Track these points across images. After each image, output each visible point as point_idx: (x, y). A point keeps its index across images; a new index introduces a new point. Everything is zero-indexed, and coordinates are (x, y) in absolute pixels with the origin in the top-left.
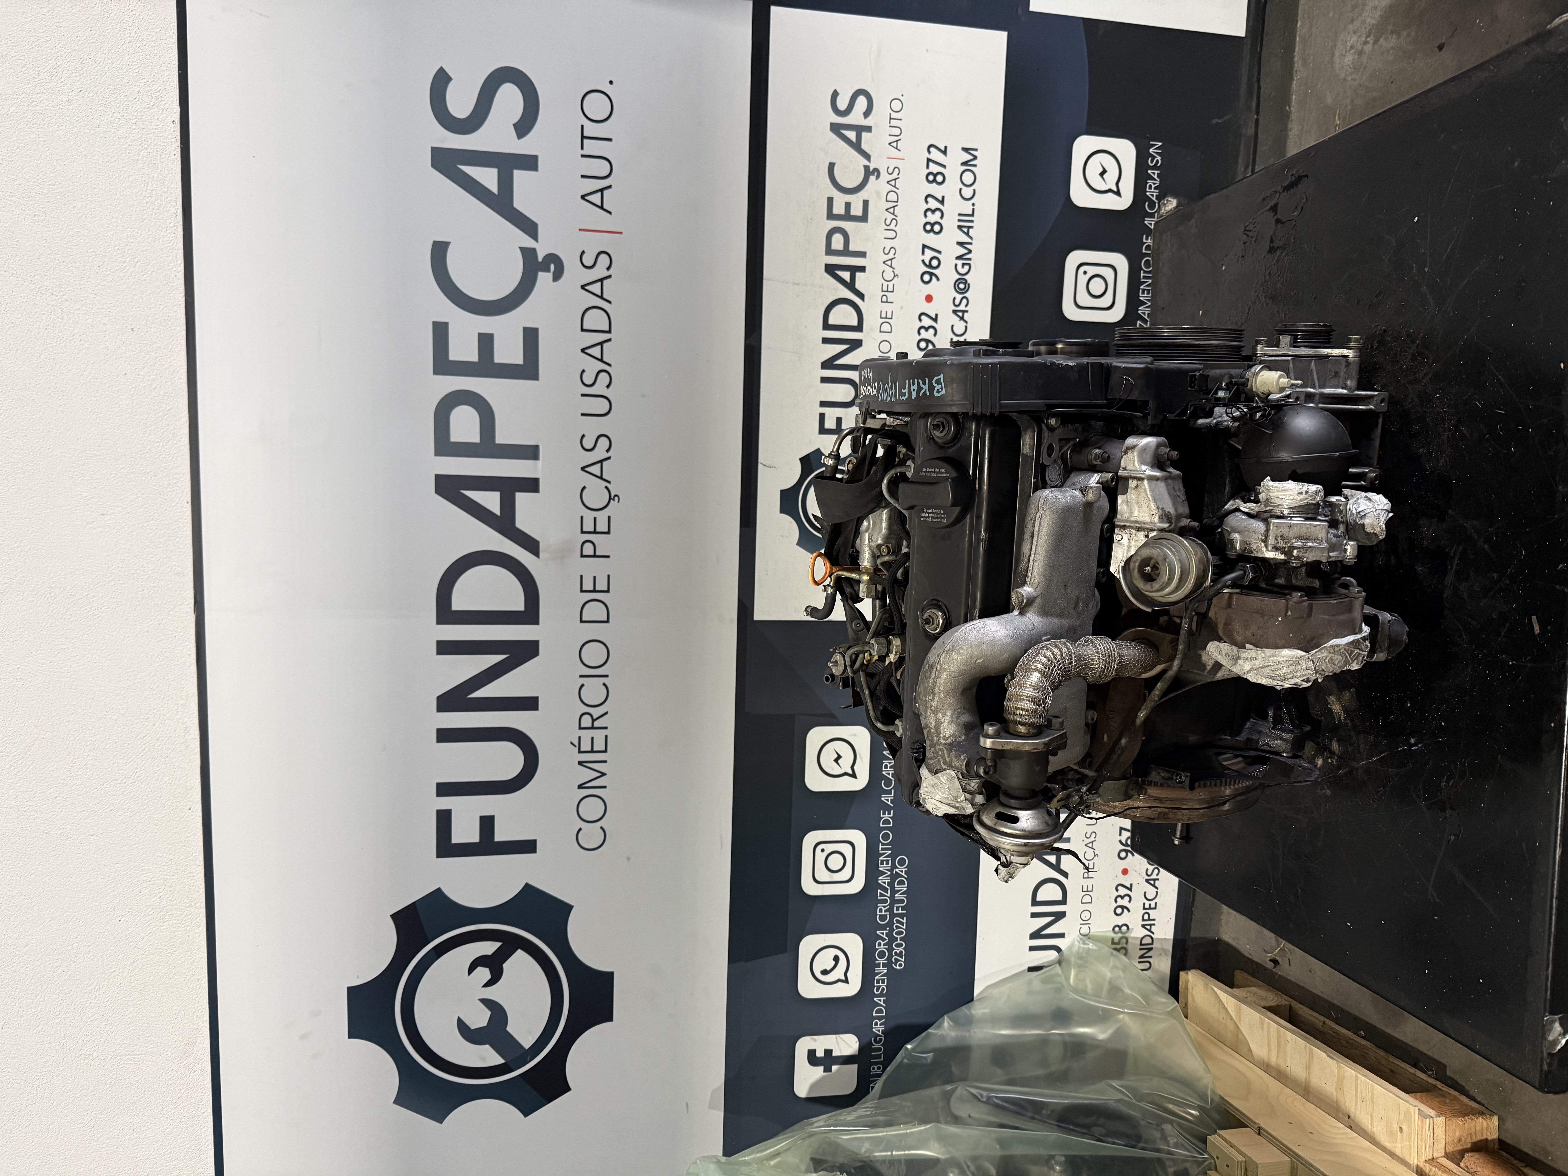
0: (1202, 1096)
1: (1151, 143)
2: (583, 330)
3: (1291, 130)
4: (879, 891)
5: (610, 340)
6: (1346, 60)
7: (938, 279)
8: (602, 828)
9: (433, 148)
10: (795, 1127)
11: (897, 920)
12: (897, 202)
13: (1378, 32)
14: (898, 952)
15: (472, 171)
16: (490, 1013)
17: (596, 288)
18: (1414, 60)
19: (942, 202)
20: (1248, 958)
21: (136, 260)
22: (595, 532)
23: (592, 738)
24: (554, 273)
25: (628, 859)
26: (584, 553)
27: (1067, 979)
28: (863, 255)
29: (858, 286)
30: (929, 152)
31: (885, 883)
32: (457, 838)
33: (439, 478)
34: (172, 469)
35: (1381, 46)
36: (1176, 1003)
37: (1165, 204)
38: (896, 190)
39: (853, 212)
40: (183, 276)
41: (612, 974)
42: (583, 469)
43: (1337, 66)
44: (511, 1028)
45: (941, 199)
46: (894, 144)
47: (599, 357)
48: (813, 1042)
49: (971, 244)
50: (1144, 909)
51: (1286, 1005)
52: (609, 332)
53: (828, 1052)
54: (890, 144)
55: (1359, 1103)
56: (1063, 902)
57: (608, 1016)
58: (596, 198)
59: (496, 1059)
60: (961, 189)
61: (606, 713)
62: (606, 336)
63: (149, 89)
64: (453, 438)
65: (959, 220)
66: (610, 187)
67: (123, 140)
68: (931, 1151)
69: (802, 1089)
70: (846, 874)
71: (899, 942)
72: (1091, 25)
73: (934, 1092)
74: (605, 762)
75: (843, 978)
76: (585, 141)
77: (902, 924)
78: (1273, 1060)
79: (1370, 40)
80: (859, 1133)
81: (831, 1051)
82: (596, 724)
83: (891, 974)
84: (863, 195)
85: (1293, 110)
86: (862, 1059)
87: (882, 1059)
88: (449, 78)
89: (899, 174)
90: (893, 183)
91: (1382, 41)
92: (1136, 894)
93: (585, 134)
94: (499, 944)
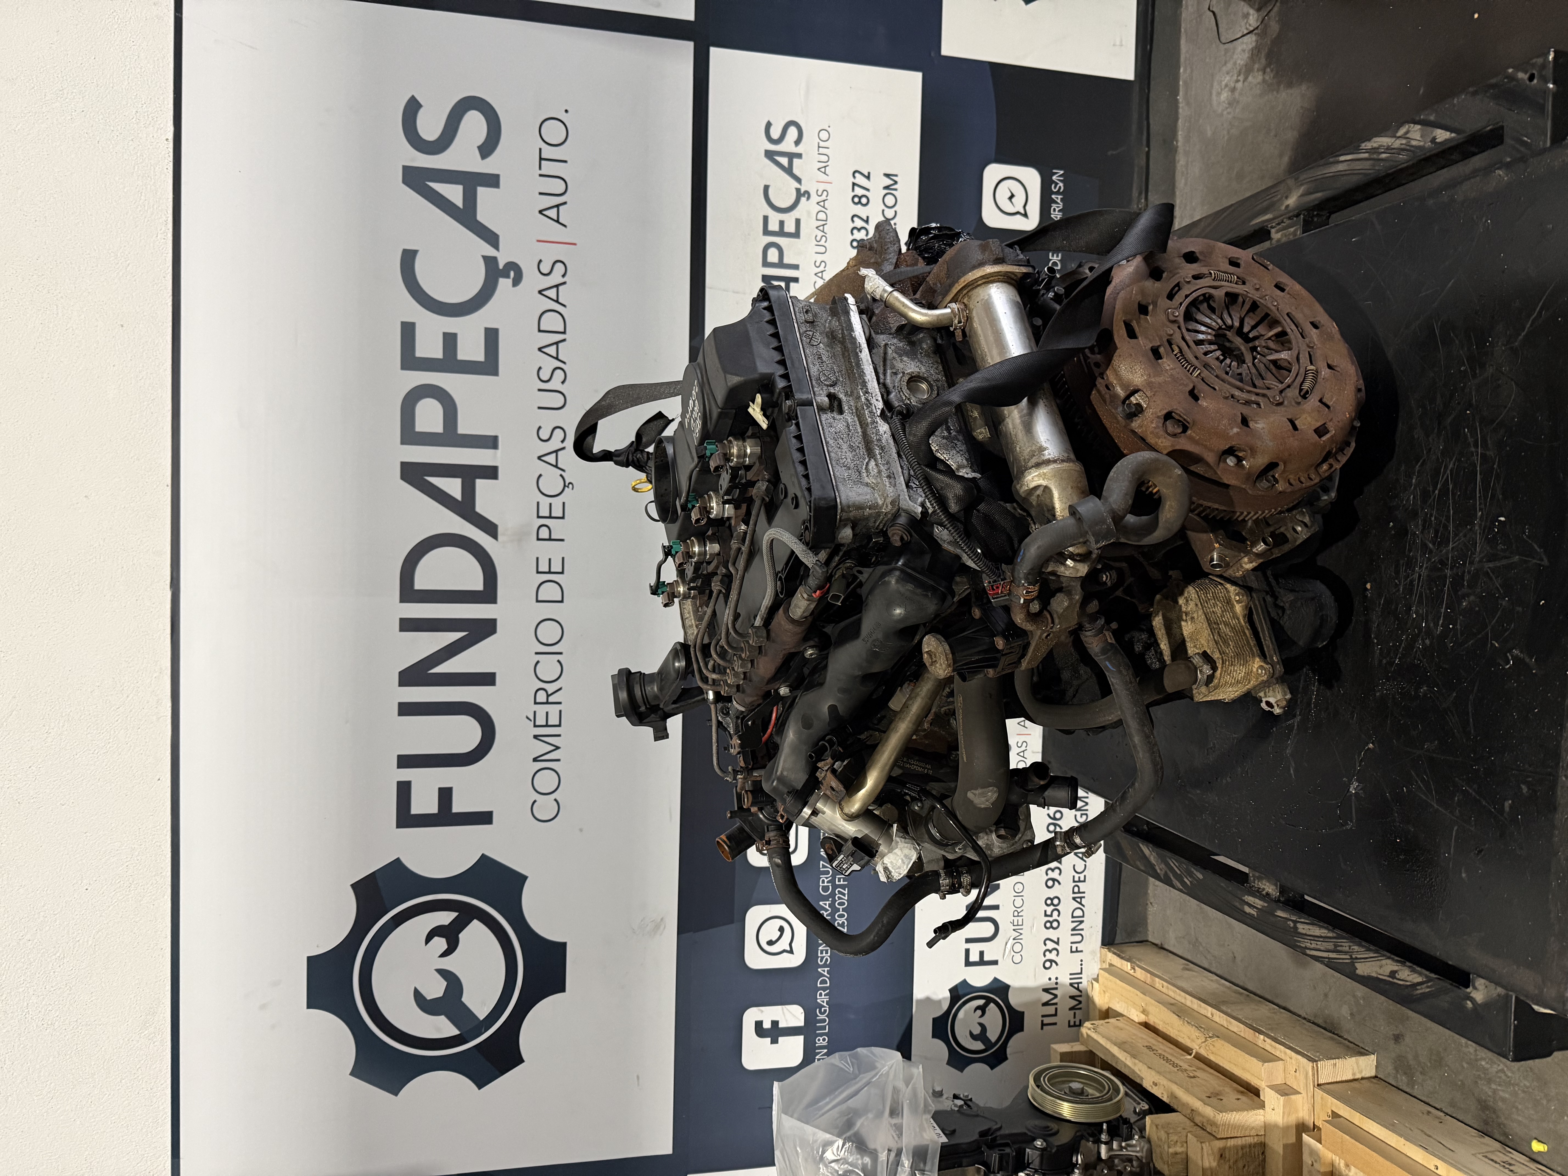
1: (1054, 171)
2: (540, 331)
3: (1179, 162)
4: (822, 863)
5: (564, 340)
6: (1222, 98)
8: (555, 800)
9: (404, 167)
11: (838, 891)
12: (826, 221)
13: (1247, 70)
14: (841, 923)
15: (438, 187)
16: (446, 983)
17: (552, 293)
19: (867, 221)
22: (550, 517)
23: (547, 713)
24: (513, 279)
25: (581, 830)
26: (540, 537)
28: (796, 267)
30: (854, 177)
32: (415, 810)
33: (404, 465)
34: (155, 452)
35: (1250, 83)
38: (825, 210)
39: (787, 229)
41: (565, 944)
42: (539, 458)
43: (1214, 103)
44: (467, 999)
45: (865, 219)
46: (823, 170)
47: (555, 355)
48: (760, 1013)
52: (564, 333)
53: (775, 1023)
54: (819, 169)
57: (560, 987)
58: (553, 213)
59: (450, 1030)
60: (883, 211)
61: (560, 689)
62: (561, 337)
63: (146, 110)
64: (418, 429)
66: (565, 203)
69: (750, 1062)
71: (841, 913)
72: (996, 68)
74: (559, 736)
76: (543, 162)
77: (845, 895)
79: (1241, 78)
81: (778, 1022)
82: (551, 699)
84: (795, 214)
85: (1179, 144)
86: (808, 1030)
87: (827, 1031)
88: (420, 106)
89: (827, 196)
90: (822, 204)
91: (1250, 78)
92: (1066, 867)
93: (543, 156)
94: (457, 914)
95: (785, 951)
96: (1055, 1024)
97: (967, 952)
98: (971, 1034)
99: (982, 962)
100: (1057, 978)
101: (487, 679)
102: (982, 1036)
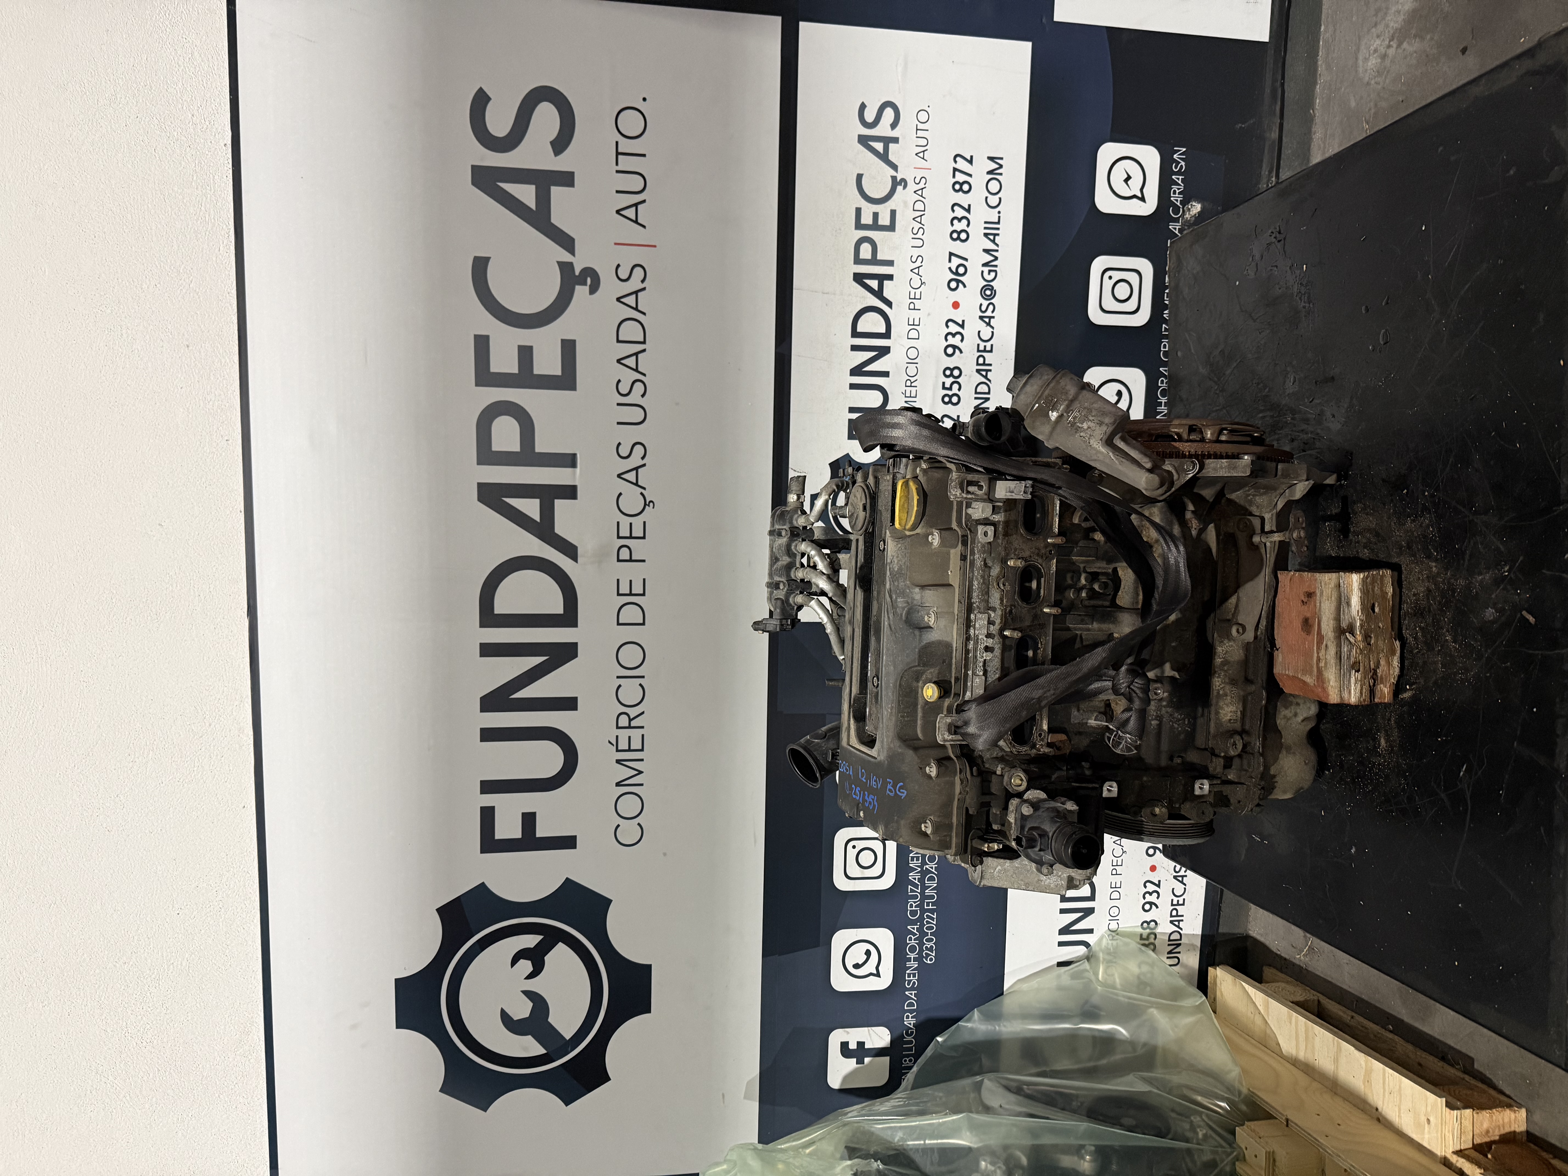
0: (1230, 1089)
1: (1175, 149)
2: (618, 341)
3: (1315, 133)
4: (909, 887)
5: (644, 350)
6: (1370, 64)
7: (965, 286)
8: (639, 824)
9: (473, 167)
10: (831, 1116)
11: (927, 915)
12: (924, 211)
13: (1401, 36)
14: (928, 946)
15: (510, 188)
16: (532, 1004)
17: (631, 300)
18: (1438, 64)
19: (968, 210)
20: (1277, 954)
22: (631, 537)
23: (630, 737)
24: (590, 286)
25: (665, 854)
26: (621, 558)
27: (1096, 974)
28: (890, 263)
29: (886, 294)
30: (955, 162)
31: (915, 879)
32: (500, 834)
33: (480, 485)
35: (1404, 50)
36: (1204, 998)
37: (1189, 210)
38: (923, 199)
39: (880, 222)
41: (649, 967)
42: (619, 476)
43: (1361, 70)
44: (553, 1019)
45: (967, 207)
46: (921, 155)
47: (634, 367)
48: (845, 1034)
49: (997, 251)
50: (1172, 905)
51: (1314, 1000)
52: (644, 342)
53: (861, 1044)
54: (916, 154)
55: (1387, 1096)
57: (646, 1008)
58: (631, 213)
59: (537, 1050)
60: (986, 198)
61: (643, 713)
62: (641, 347)
64: (495, 448)
65: (985, 228)
66: (644, 201)
68: (962, 1139)
69: (835, 1081)
70: (877, 870)
71: (929, 936)
72: (1112, 33)
73: (967, 1082)
74: (642, 760)
75: (875, 972)
76: (620, 157)
78: (1302, 1055)
79: (1394, 44)
80: (893, 1123)
81: (863, 1043)
82: (633, 724)
83: (923, 968)
84: (891, 205)
85: (1316, 112)
86: (894, 1052)
87: (914, 1052)
88: (489, 99)
89: (925, 184)
90: (920, 192)
91: (1406, 44)
92: (1164, 890)
93: (620, 150)
94: (541, 937)
95: (871, 974)
101: (569, 704)
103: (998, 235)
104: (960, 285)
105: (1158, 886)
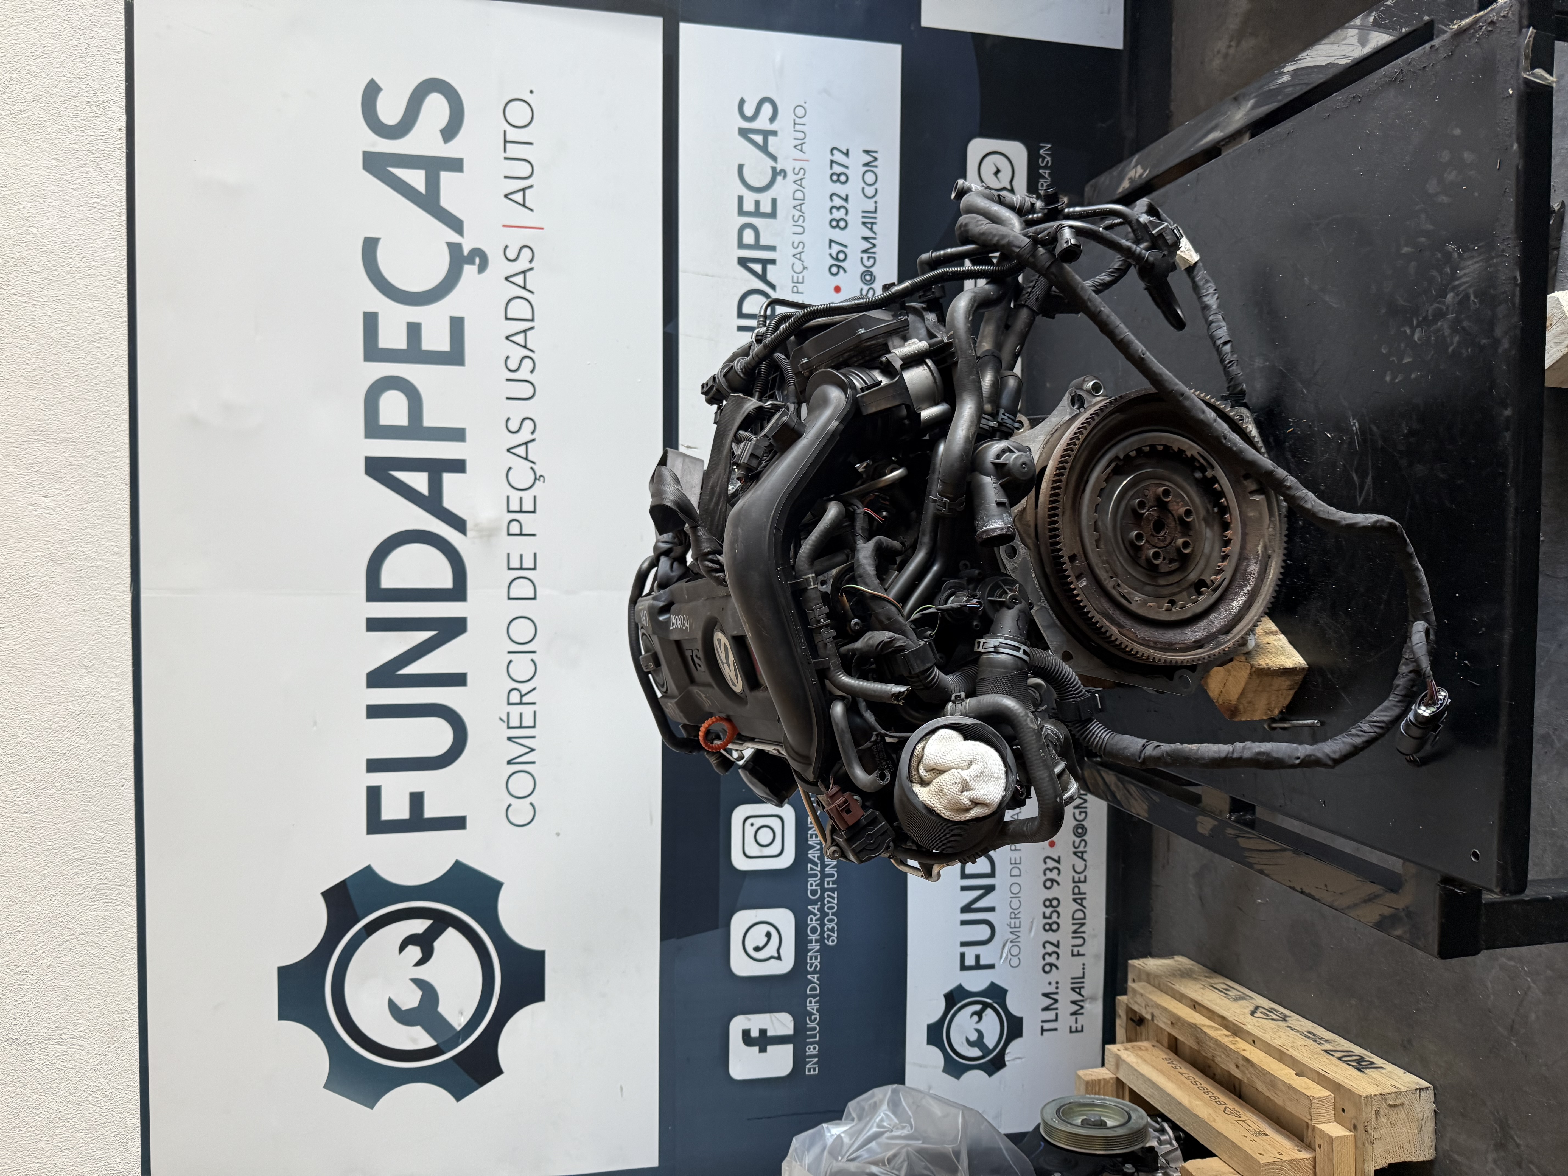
1: (1042, 145)
2: (507, 318)
4: (809, 865)
5: (532, 328)
6: (1214, 64)
7: (845, 271)
8: (531, 804)
9: (364, 152)
11: (828, 895)
12: (803, 200)
14: (830, 927)
15: (401, 173)
17: (519, 279)
19: (846, 200)
21: (82, 256)
22: (521, 511)
23: (521, 714)
24: (479, 266)
25: (558, 834)
26: (511, 532)
28: (773, 248)
29: (770, 277)
30: (832, 154)
31: (814, 857)
32: (387, 814)
33: (369, 460)
34: (111, 453)
35: (1242, 47)
38: (802, 189)
39: (762, 210)
40: (126, 271)
41: (543, 952)
42: (508, 450)
43: (1207, 71)
44: (443, 1009)
45: (845, 197)
46: (799, 147)
47: (523, 344)
48: (747, 1021)
49: (875, 238)
50: (1074, 882)
53: (763, 1032)
54: (795, 147)
56: (992, 875)
57: (540, 996)
58: (518, 197)
59: (427, 1041)
60: (863, 189)
61: (534, 689)
62: (529, 325)
63: (97, 99)
64: (383, 422)
65: (863, 217)
66: (531, 187)
67: (71, 146)
69: (737, 1071)
70: (775, 849)
71: (830, 917)
72: (979, 39)
74: (534, 737)
75: (776, 955)
76: (508, 145)
77: (833, 898)
79: (1234, 43)
81: (766, 1030)
82: (525, 700)
83: (824, 950)
84: (771, 193)
86: (797, 1039)
87: (817, 1039)
88: (379, 89)
89: (804, 175)
90: (799, 182)
91: (1243, 43)
92: (1065, 867)
93: (508, 139)
94: (431, 922)
95: (772, 957)
96: (1056, 1029)
97: (962, 956)
98: (968, 1040)
99: (978, 966)
100: (1057, 983)
101: (458, 680)
102: (979, 1043)
103: (875, 223)
104: (841, 270)
105: (1058, 862)
